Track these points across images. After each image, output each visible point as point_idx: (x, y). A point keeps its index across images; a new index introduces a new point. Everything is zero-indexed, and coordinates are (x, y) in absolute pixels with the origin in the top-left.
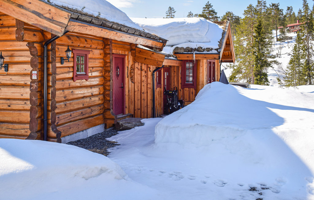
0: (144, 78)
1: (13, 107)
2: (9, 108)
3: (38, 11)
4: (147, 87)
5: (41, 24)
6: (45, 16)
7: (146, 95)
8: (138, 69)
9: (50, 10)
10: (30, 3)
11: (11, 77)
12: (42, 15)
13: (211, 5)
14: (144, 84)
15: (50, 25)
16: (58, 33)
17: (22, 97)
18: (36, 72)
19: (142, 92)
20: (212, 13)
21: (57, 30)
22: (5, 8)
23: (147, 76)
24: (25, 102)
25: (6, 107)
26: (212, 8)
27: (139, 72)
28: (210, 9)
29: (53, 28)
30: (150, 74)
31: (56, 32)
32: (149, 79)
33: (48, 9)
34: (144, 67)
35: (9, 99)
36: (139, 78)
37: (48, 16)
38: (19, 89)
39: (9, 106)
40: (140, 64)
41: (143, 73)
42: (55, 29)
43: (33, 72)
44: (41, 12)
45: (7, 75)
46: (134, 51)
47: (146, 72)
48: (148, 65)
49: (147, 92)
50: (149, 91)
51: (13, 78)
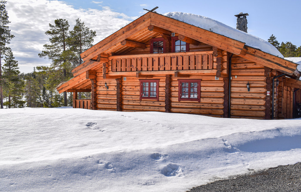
0: (289, 96)
1: (253, 109)
2: (250, 109)
3: (279, 63)
4: (290, 101)
5: (280, 69)
6: (283, 65)
7: (289, 105)
8: (286, 90)
9: (286, 63)
10: (274, 59)
11: (251, 94)
12: (281, 65)
13: (275, 37)
14: (289, 99)
15: (285, 70)
16: (290, 73)
17: (258, 104)
18: (269, 92)
19: (288, 103)
20: (275, 44)
21: (290, 72)
22: (258, 61)
23: (290, 94)
24: (260, 106)
25: (248, 109)
26: (275, 40)
27: (286, 92)
28: (274, 40)
29: (286, 71)
30: (292, 92)
31: (289, 73)
32: (291, 96)
33: (285, 62)
34: (289, 89)
35: (250, 105)
36: (286, 95)
37: (284, 65)
38: (256, 100)
39: (250, 108)
40: (287, 87)
41: (288, 92)
42: (288, 72)
43: (268, 92)
44: (281, 64)
45: (249, 93)
46: (285, 80)
47: (289, 91)
48: (291, 87)
49: (290, 104)
50: (291, 104)
51: (253, 94)
